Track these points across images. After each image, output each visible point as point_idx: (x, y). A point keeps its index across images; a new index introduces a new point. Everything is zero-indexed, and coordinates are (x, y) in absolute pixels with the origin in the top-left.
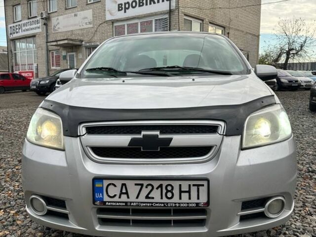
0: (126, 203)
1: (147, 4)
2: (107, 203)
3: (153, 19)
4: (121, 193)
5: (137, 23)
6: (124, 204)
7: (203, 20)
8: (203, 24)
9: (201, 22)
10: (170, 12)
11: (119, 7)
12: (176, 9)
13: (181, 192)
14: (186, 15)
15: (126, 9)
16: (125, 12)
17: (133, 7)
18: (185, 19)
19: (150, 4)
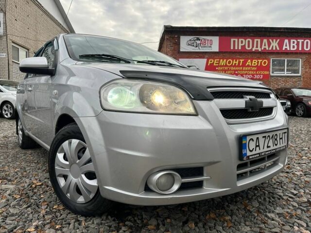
0: (259, 154)
2: (250, 157)
4: (257, 146)
6: (258, 155)
7: (28, 50)
8: (29, 52)
9: (27, 51)
12: (4, 35)
13: (280, 139)
14: (13, 42)
18: (13, 46)
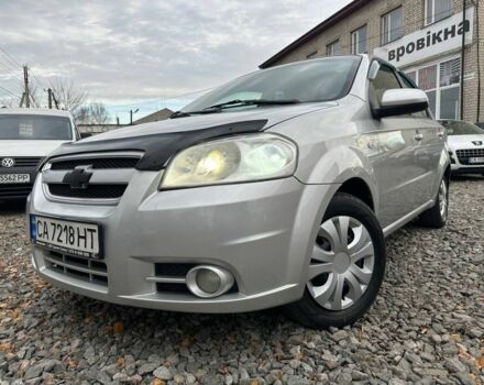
1: (428, 45)
3: (438, 63)
4: (44, 232)
5: (414, 73)
6: (45, 245)
10: (464, 49)
11: (390, 55)
12: (474, 43)
13: (79, 237)
15: (399, 55)
16: (398, 60)
17: (409, 52)
19: (434, 43)
